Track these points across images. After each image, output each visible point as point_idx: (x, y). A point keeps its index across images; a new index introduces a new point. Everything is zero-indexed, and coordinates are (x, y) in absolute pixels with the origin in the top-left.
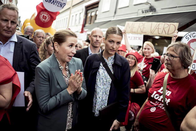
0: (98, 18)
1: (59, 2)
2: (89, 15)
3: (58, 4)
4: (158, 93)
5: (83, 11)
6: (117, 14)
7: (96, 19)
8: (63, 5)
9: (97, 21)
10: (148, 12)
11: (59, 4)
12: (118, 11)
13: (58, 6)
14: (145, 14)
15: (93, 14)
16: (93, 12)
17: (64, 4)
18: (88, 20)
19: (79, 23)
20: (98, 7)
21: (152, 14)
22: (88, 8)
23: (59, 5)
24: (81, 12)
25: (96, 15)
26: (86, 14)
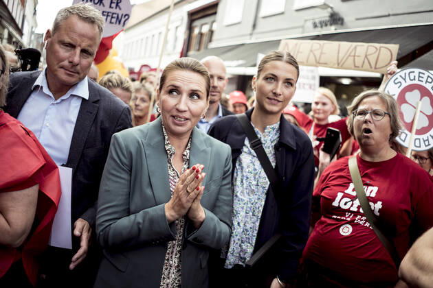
0: (215, 37)
1: (113, 14)
2: (196, 31)
3: (109, 18)
4: (346, 195)
5: (182, 24)
6: (258, 29)
7: (210, 41)
8: (123, 20)
9: (213, 45)
10: (326, 25)
11: (112, 17)
12: (260, 22)
13: (111, 22)
14: (319, 29)
15: (205, 29)
16: (206, 24)
17: (126, 15)
18: (194, 42)
19: (175, 47)
20: (215, 13)
21: (336, 29)
22: (194, 16)
23: (114, 20)
24: (178, 24)
25: (211, 32)
26: (190, 28)
